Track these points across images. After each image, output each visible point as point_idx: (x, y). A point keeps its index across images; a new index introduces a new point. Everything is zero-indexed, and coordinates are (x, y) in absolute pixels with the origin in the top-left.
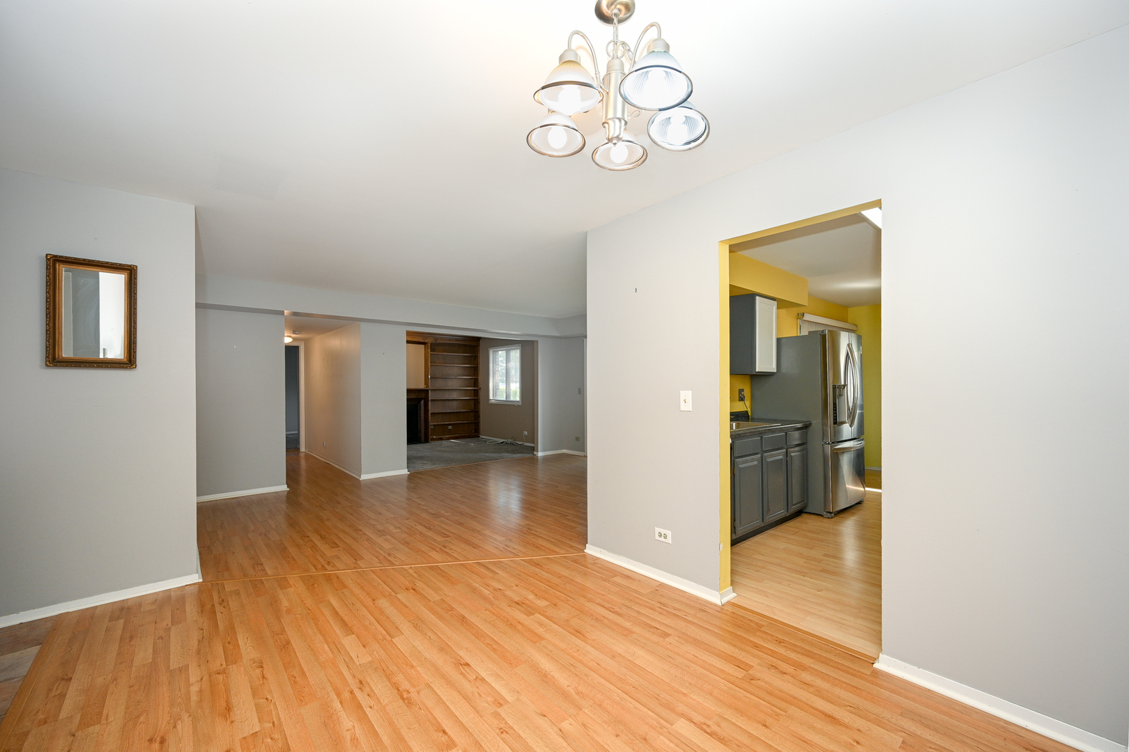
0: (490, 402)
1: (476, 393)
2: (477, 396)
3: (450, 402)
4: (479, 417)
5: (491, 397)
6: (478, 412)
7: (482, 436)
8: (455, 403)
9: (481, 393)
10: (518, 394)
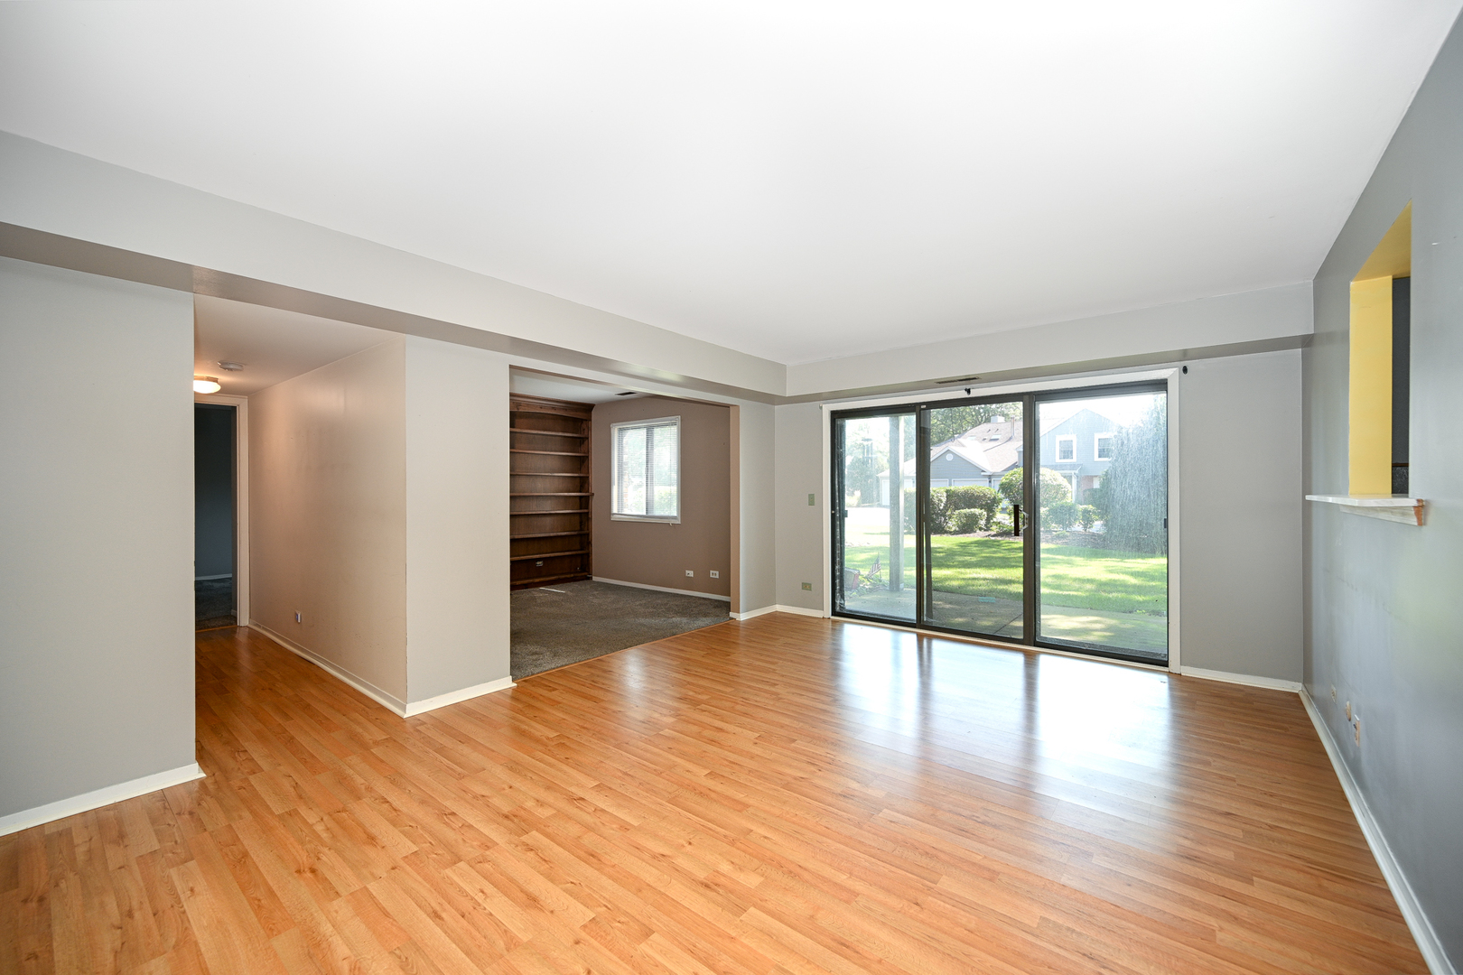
0: (614, 518)
1: (584, 502)
2: (587, 507)
3: (543, 519)
4: (589, 543)
5: (615, 510)
6: (588, 535)
7: (595, 579)
8: (548, 520)
9: (595, 505)
10: (675, 504)
